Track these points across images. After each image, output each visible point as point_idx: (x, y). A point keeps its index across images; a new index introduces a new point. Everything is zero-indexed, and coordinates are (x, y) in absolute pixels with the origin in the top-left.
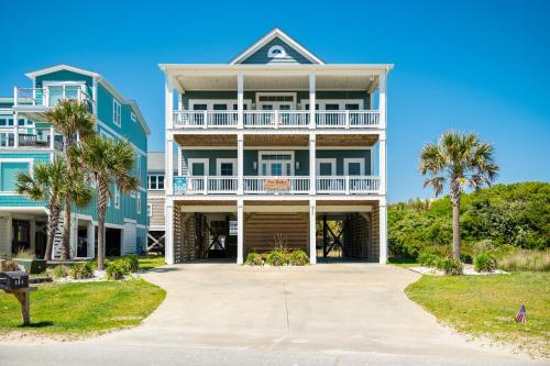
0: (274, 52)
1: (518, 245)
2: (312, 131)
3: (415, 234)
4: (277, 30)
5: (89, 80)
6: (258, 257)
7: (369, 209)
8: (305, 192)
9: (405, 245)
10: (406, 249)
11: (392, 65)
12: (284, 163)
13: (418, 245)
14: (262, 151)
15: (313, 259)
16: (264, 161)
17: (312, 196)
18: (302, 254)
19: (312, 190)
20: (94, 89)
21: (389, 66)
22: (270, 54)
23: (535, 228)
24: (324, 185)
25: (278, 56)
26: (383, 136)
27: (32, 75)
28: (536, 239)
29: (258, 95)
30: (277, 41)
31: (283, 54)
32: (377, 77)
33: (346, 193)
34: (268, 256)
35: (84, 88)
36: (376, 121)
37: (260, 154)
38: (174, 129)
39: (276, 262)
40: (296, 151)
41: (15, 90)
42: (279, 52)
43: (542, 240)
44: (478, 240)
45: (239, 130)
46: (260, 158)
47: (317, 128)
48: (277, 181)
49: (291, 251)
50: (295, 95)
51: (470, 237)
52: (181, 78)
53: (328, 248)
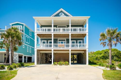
0: (61, 14)
1: (114, 60)
2: (70, 33)
3: (92, 58)
4: (62, 9)
5: (23, 25)
6: (56, 63)
7: (83, 52)
8: (68, 47)
9: (90, 60)
10: (91, 61)
11: (90, 17)
12: (64, 41)
13: (93, 60)
14: (59, 39)
15: (70, 63)
16: (59, 41)
17: (70, 48)
18: (67, 62)
19: (70, 47)
20: (24, 27)
21: (89, 17)
22: (60, 15)
23: (118, 57)
24: (73, 46)
25: (62, 15)
26: (87, 34)
27: (11, 24)
28: (118, 59)
29: (58, 26)
30: (62, 12)
31: (63, 15)
32: (86, 20)
33: (78, 48)
34: (59, 63)
35: (22, 27)
36: (85, 30)
37: (58, 39)
38: (37, 32)
39: (61, 65)
40: (66, 39)
41: (6, 26)
42: (62, 14)
43: (120, 60)
44: (106, 59)
45: (52, 33)
46: (58, 40)
47: (71, 32)
48: (62, 45)
49: (65, 62)
50: (66, 26)
51: (104, 59)
52: (38, 21)
53: (74, 61)
